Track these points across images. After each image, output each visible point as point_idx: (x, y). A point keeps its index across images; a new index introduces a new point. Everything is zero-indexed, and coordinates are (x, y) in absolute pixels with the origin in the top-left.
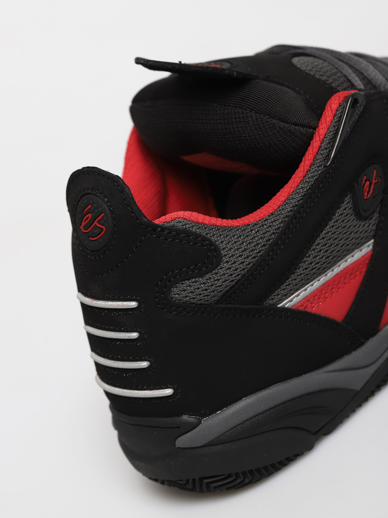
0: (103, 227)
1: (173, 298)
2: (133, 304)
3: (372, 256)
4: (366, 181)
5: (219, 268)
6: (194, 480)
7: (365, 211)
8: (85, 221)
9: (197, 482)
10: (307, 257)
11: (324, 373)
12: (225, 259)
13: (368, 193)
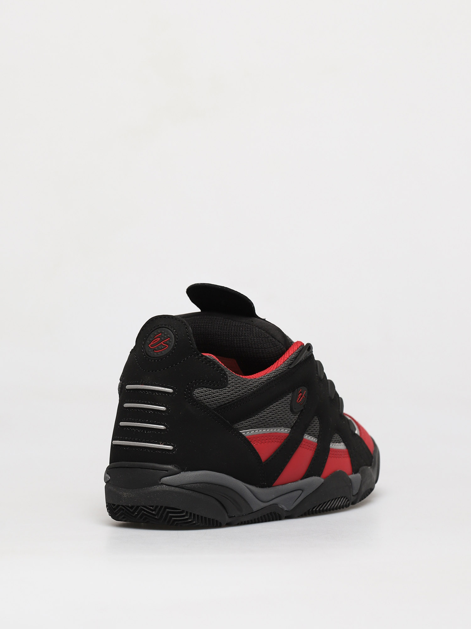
0: (167, 345)
1: (194, 394)
2: (170, 390)
3: (288, 436)
4: (301, 392)
5: (224, 389)
6: (161, 507)
7: (295, 409)
8: (153, 342)
9: (163, 509)
10: (264, 411)
11: (245, 486)
12: (229, 386)
13: (299, 399)
